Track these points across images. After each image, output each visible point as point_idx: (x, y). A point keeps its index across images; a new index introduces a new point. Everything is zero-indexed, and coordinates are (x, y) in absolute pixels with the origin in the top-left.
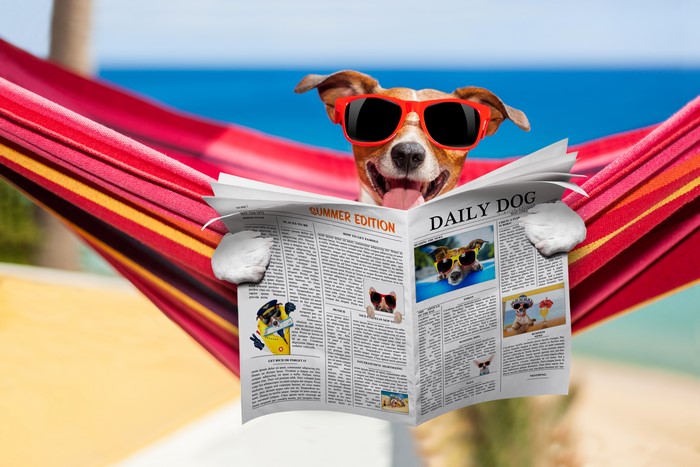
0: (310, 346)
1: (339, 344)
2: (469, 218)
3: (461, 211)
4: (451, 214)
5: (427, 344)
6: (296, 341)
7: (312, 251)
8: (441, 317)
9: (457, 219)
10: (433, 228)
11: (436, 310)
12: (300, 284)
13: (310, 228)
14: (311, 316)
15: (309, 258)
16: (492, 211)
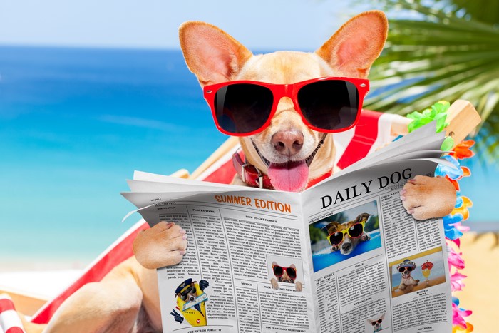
0: (224, 317)
1: (249, 313)
2: (355, 196)
3: (347, 190)
4: (339, 193)
5: (326, 308)
6: (210, 313)
7: (219, 233)
8: (336, 283)
9: (345, 197)
10: (324, 207)
11: (331, 277)
12: (211, 263)
13: (216, 214)
14: (222, 290)
15: (217, 240)
16: (374, 188)
